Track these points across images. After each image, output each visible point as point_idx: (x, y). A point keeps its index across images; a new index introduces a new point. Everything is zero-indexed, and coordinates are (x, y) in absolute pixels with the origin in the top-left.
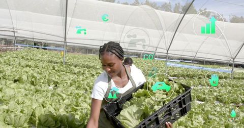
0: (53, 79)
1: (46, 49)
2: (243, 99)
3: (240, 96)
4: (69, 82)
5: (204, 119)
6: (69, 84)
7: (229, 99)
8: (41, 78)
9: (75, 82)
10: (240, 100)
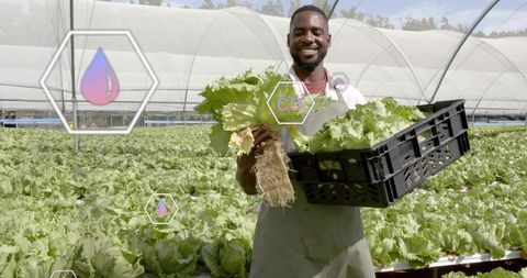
0: (73, 182)
1: (14, 126)
2: (466, 177)
3: (459, 173)
4: (111, 185)
5: (419, 222)
6: (111, 188)
7: (440, 182)
8: (44, 184)
9: (124, 184)
10: (462, 181)
